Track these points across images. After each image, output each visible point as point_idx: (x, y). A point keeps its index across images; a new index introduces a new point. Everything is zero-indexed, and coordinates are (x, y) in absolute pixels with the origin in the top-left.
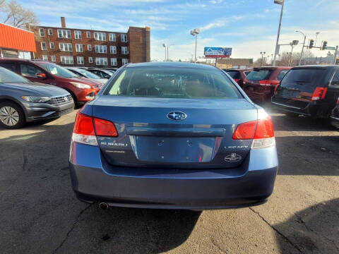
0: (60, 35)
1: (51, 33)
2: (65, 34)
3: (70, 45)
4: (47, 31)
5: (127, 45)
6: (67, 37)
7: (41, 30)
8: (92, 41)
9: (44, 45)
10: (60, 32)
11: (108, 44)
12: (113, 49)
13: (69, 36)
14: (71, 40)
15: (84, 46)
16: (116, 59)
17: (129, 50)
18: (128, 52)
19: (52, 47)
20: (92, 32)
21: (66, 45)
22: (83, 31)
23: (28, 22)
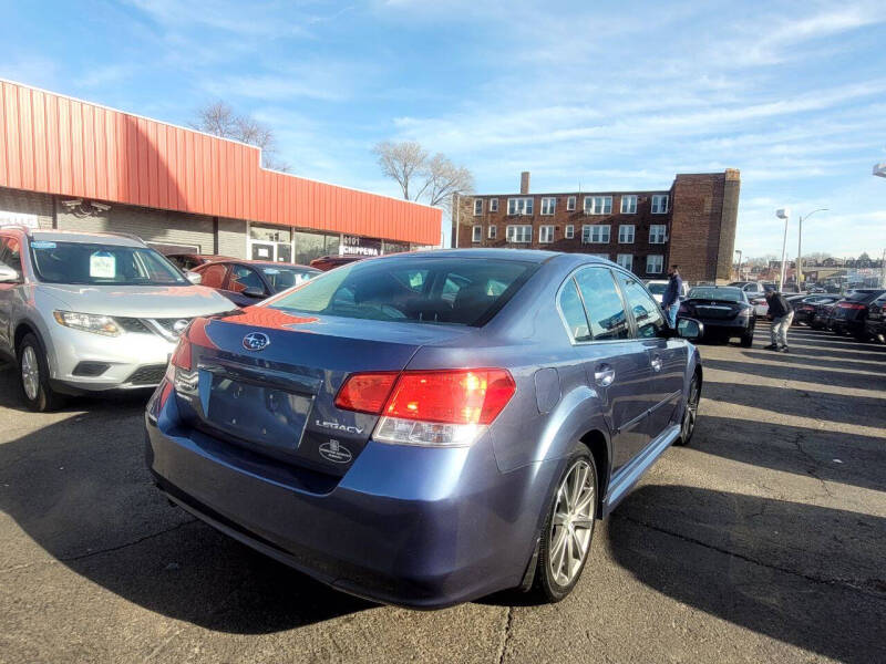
0: (512, 210)
1: (494, 208)
2: (521, 207)
3: (528, 229)
4: (488, 204)
5: (665, 220)
6: (524, 212)
7: (479, 204)
8: (578, 216)
9: (478, 231)
10: (513, 203)
11: (615, 220)
12: (627, 232)
13: (529, 210)
14: (533, 219)
15: (557, 229)
16: (631, 256)
17: (668, 231)
18: (665, 239)
19: (493, 234)
20: (580, 196)
21: (520, 230)
22: (560, 198)
23: (456, 189)
